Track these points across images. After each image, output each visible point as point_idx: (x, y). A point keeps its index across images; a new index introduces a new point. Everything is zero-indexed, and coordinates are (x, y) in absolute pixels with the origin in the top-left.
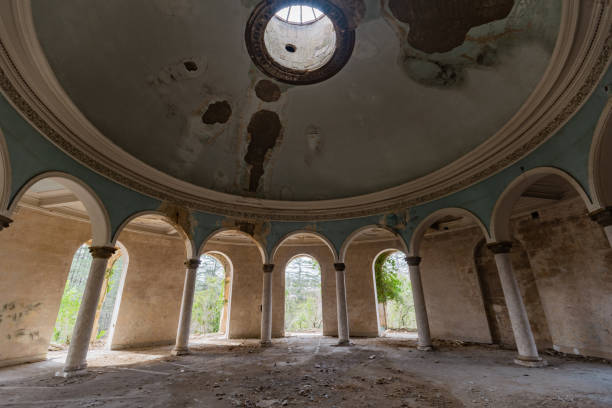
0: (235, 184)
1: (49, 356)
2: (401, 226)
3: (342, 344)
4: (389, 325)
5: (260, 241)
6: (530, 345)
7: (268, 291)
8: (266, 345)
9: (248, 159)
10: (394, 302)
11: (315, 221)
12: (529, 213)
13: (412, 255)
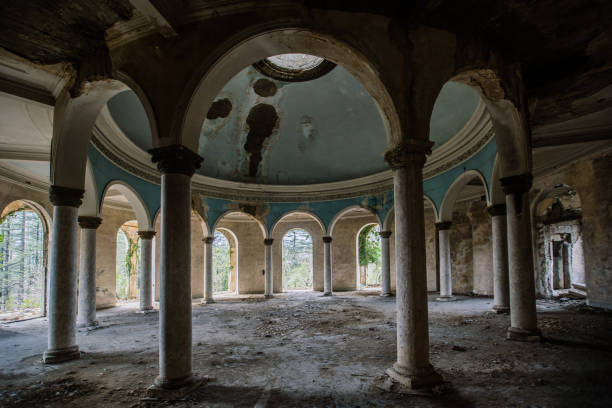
0: (237, 171)
1: (117, 304)
2: (379, 207)
3: (326, 295)
4: (368, 282)
5: (261, 220)
6: (447, 289)
7: (269, 259)
8: (268, 297)
9: (247, 147)
10: (374, 264)
11: (308, 202)
12: (479, 196)
13: (384, 230)
